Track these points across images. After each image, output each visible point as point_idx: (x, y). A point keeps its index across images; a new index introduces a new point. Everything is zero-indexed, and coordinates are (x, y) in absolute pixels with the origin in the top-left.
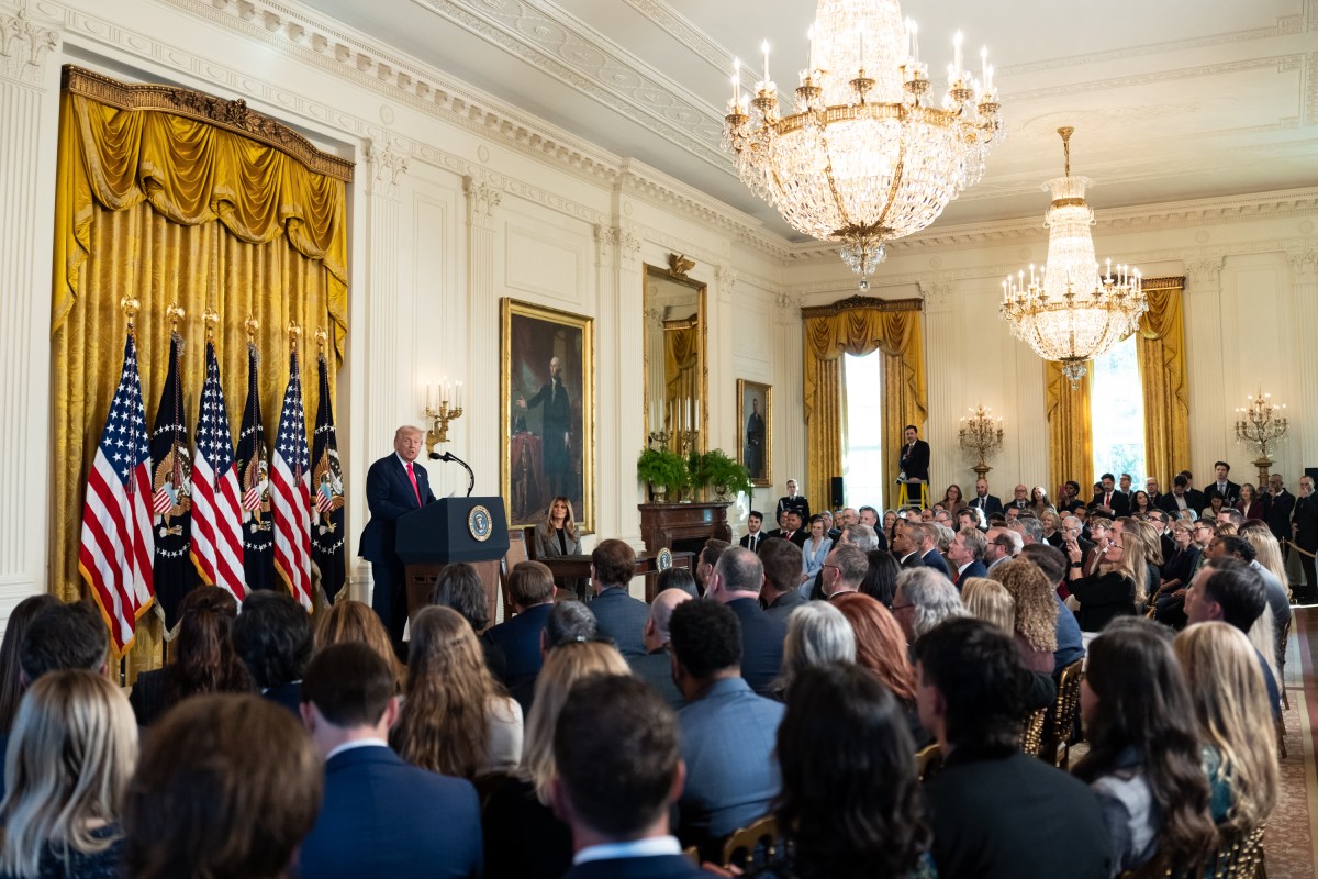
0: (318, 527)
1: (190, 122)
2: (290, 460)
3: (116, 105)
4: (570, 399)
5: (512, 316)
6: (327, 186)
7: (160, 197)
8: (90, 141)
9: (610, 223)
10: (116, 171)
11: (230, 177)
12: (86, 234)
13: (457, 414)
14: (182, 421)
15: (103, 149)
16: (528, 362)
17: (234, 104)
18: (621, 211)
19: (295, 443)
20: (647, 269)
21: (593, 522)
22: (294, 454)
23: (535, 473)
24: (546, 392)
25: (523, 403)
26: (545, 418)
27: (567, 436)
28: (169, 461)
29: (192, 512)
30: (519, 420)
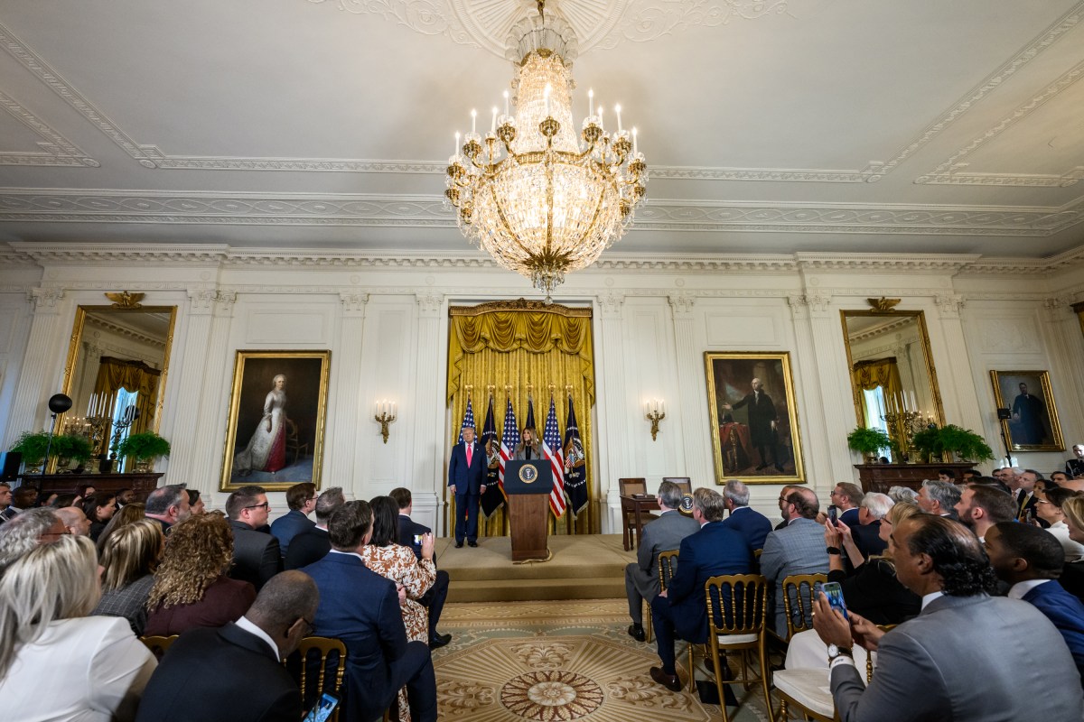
0: (568, 475)
1: (505, 313)
2: (550, 444)
3: (473, 315)
4: (774, 402)
5: (714, 360)
6: (577, 322)
7: (491, 344)
8: (459, 331)
9: (801, 293)
10: (471, 338)
11: (523, 329)
12: (460, 364)
13: (663, 416)
14: (494, 429)
15: (465, 332)
16: (730, 384)
17: (519, 300)
18: (808, 285)
19: (553, 436)
20: (845, 314)
21: (805, 476)
22: (552, 441)
23: (744, 445)
24: (750, 399)
25: (728, 407)
26: (750, 414)
27: (773, 423)
28: (487, 446)
29: (499, 467)
30: (726, 417)
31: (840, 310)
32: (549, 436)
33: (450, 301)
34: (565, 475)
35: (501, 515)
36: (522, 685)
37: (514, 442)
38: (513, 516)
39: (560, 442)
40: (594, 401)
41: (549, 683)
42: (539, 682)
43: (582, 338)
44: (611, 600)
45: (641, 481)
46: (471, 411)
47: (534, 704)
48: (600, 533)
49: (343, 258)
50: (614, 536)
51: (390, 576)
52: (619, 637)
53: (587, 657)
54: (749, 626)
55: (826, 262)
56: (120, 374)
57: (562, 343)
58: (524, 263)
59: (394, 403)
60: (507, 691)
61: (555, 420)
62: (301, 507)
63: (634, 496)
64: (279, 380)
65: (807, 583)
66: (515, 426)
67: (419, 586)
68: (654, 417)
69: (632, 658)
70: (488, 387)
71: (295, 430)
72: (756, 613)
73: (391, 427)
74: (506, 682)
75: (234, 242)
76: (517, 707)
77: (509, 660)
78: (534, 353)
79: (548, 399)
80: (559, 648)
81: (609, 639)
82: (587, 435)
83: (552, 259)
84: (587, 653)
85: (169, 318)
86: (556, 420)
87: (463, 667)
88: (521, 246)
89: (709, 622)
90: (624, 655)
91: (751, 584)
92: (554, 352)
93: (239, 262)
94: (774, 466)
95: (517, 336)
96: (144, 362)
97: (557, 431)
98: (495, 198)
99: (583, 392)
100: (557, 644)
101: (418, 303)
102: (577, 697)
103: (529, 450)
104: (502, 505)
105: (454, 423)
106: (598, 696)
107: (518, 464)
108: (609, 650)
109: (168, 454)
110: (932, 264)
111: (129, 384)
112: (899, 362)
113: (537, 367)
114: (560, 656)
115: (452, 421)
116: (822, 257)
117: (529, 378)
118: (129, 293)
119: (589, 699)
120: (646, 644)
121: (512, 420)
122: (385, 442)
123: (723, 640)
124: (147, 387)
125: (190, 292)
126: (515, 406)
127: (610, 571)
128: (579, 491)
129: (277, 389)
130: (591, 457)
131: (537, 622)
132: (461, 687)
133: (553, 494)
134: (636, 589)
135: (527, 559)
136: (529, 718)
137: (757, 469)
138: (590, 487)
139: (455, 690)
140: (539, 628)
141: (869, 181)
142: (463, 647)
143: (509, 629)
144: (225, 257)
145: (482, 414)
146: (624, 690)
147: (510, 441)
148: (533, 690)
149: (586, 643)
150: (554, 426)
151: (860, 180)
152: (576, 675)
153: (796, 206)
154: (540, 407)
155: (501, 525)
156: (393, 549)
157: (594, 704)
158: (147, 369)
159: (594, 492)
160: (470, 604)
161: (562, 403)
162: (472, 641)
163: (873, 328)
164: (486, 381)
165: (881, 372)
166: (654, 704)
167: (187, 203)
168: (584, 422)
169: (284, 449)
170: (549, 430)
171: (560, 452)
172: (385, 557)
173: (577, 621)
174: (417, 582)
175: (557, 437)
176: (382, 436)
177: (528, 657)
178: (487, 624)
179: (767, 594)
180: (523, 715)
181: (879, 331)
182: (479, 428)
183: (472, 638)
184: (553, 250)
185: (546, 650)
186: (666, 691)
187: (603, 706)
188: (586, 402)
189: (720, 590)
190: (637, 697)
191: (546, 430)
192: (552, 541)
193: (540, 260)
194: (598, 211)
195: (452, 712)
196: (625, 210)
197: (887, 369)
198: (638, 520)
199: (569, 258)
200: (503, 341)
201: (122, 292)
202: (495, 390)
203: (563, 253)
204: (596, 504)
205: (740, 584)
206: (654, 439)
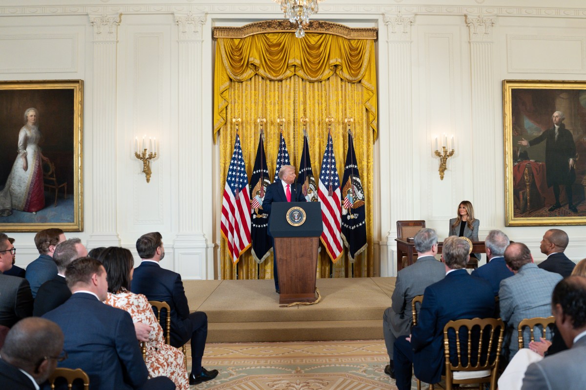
0: (346, 216)
1: (277, 34)
2: (326, 183)
3: (240, 37)
5: (513, 90)
6: (360, 44)
7: (261, 71)
8: (224, 56)
10: (239, 65)
11: (297, 53)
12: (226, 94)
13: (452, 154)
14: (266, 168)
15: (231, 58)
16: (530, 117)
19: (330, 175)
22: (329, 181)
23: (538, 185)
24: (549, 134)
25: (525, 143)
26: (548, 150)
27: (571, 161)
28: (258, 186)
30: (521, 153)
32: (326, 174)
33: (214, 20)
34: (342, 216)
39: (338, 181)
40: (376, 134)
43: (365, 64)
44: (375, 341)
45: (421, 223)
46: (239, 148)
50: (389, 279)
52: (375, 374)
54: (482, 364)
57: (342, 69)
59: (155, 138)
61: (332, 158)
63: (408, 240)
64: (31, 113)
68: (442, 154)
70: (259, 120)
71: (52, 168)
72: (490, 353)
73: (153, 164)
78: (310, 82)
79: (326, 133)
80: (314, 384)
81: (365, 376)
82: (368, 174)
86: (334, 158)
89: (445, 361)
91: (488, 328)
92: (333, 80)
94: (567, 206)
95: (291, 61)
97: (335, 170)
99: (365, 125)
101: (177, 23)
105: (222, 161)
107: (285, 207)
113: (314, 97)
115: (220, 158)
117: (305, 110)
121: (285, 157)
122: (148, 180)
123: (458, 376)
126: (289, 142)
128: (357, 233)
129: (30, 124)
130: (371, 197)
131: (298, 361)
135: (295, 302)
137: (549, 210)
138: (369, 230)
140: (298, 367)
142: (222, 382)
143: (268, 367)
145: (252, 150)
149: (341, 379)
150: (332, 163)
154: (317, 142)
156: (127, 297)
159: (374, 234)
160: (234, 344)
161: (341, 138)
162: (231, 377)
164: (256, 113)
168: (365, 159)
169: (43, 188)
170: (326, 169)
171: (338, 192)
173: (338, 360)
175: (335, 175)
176: (144, 175)
178: (247, 362)
182: (249, 166)
183: (231, 375)
185: (301, 385)
188: (368, 137)
189: (457, 332)
191: (323, 168)
192: (321, 283)
202: (266, 124)
204: (376, 246)
205: (476, 328)
206: (442, 178)
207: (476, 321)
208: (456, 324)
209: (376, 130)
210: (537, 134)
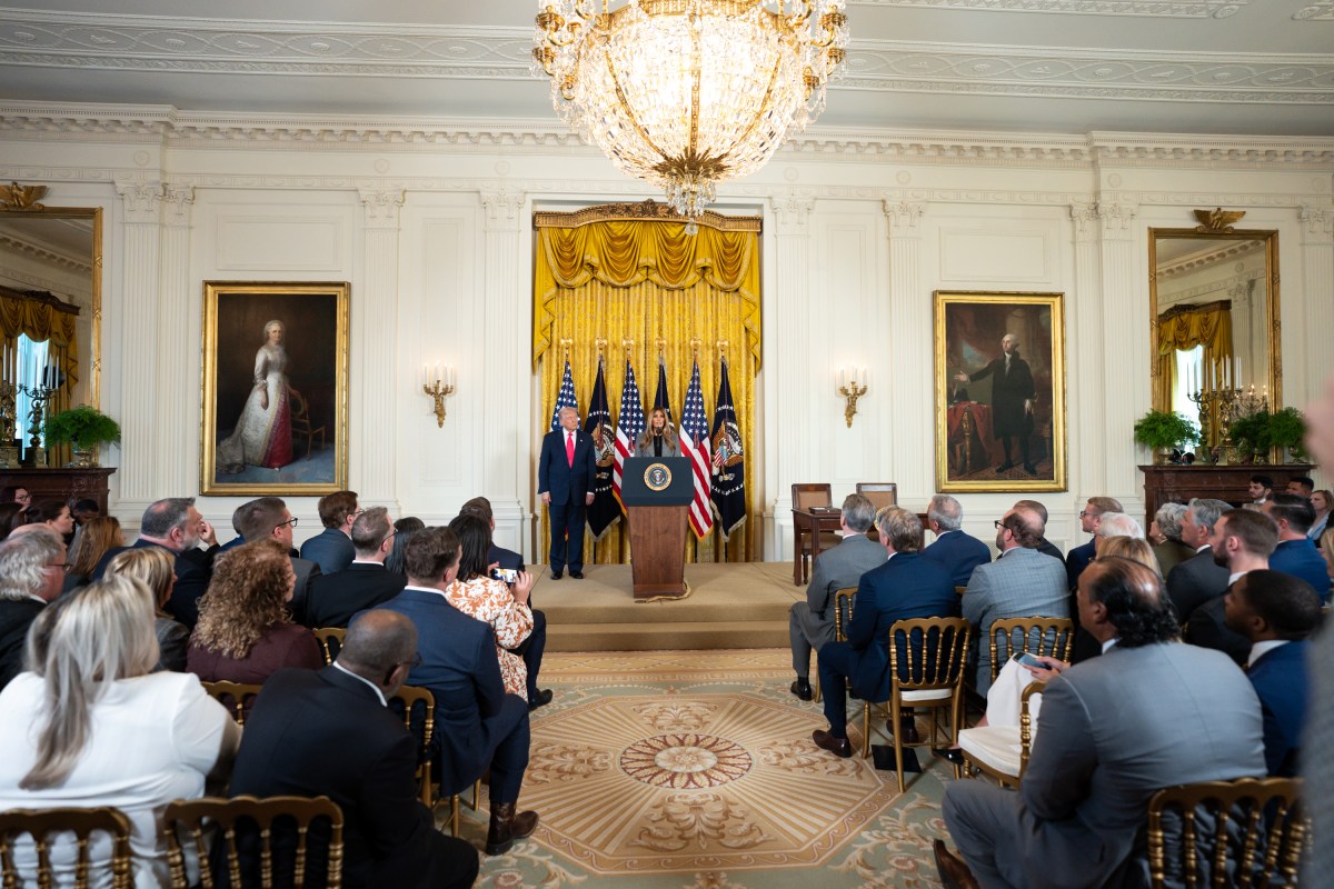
0: (717, 477)
1: (624, 223)
2: (691, 431)
3: (571, 226)
4: (1033, 370)
5: (947, 305)
6: (738, 239)
7: (601, 274)
8: (549, 252)
9: (1092, 200)
10: (570, 265)
11: (651, 250)
12: (551, 305)
13: (863, 392)
14: (606, 408)
15: (559, 255)
16: (971, 342)
17: (645, 203)
18: (1104, 186)
19: (695, 419)
20: (1157, 234)
21: (1066, 481)
22: (694, 427)
23: (982, 437)
24: (997, 365)
25: (963, 377)
26: (996, 388)
27: (1028, 403)
28: (595, 433)
29: (615, 465)
30: (958, 393)
31: (1149, 228)
32: (689, 419)
33: (535, 202)
34: (712, 477)
35: (617, 534)
36: (648, 750)
37: (637, 427)
38: (635, 536)
39: (707, 428)
40: (759, 363)
41: (683, 748)
42: (670, 746)
43: (745, 266)
44: (769, 650)
45: (825, 488)
46: (570, 381)
47: (662, 771)
48: (762, 560)
49: (361, 129)
50: (781, 565)
51: (479, 616)
52: (779, 695)
53: (733, 719)
54: (941, 680)
55: (1137, 149)
56: (16, 312)
57: (712, 273)
58: (656, 168)
59: (451, 366)
60: (628, 756)
61: (700, 395)
62: (340, 524)
63: (812, 511)
64: (273, 328)
65: (1021, 628)
66: (638, 403)
67: (516, 631)
68: (851, 392)
69: (793, 720)
70: (597, 342)
71: (304, 406)
72: (952, 665)
73: (449, 403)
74: (627, 746)
75: (184, 103)
76: (641, 773)
77: (629, 721)
78: (668, 289)
79: (689, 362)
80: (697, 708)
81: (765, 698)
82: (748, 418)
83: (699, 164)
84: (734, 714)
85: (91, 226)
86: (701, 396)
87: (570, 729)
88: (651, 144)
89: (891, 675)
90: (784, 716)
91: (950, 630)
92: (700, 287)
93: (193, 135)
94: (1022, 466)
95: (643, 261)
96: (53, 294)
97: (702, 412)
98: (611, 68)
99: (744, 351)
100: (695, 704)
101: (484, 205)
102: (718, 763)
103: (658, 442)
104: (618, 519)
105: (545, 398)
106: (745, 762)
107: (643, 463)
108: (764, 710)
109: (118, 439)
110: (1305, 153)
111: (32, 329)
112: (1235, 307)
113: (673, 311)
114: (697, 717)
115: (541, 394)
116: (1130, 139)
117: (660, 329)
118: (21, 185)
119: (733, 765)
120: (813, 704)
121: (633, 394)
122: (441, 424)
123: (907, 696)
124: (62, 334)
125: (121, 186)
126: (638, 373)
127: (770, 613)
128: (732, 501)
129: (272, 343)
130: (752, 451)
131: (669, 677)
132: (569, 751)
133: (694, 506)
134: (802, 635)
135: (654, 595)
136: (657, 785)
137: (997, 471)
138: (749, 496)
139: (562, 755)
140: (672, 684)
141: (1219, 15)
142: (569, 706)
143: (629, 686)
144: (169, 126)
145: (587, 383)
146: (780, 756)
147: (631, 426)
148: (660, 755)
149: (733, 703)
150: (698, 403)
151: (1203, 14)
152: (718, 739)
153: (1096, 56)
154: (677, 373)
155: (617, 548)
156: (482, 584)
157: (739, 770)
158: (58, 305)
159: (756, 502)
160: (575, 654)
161: (711, 368)
162: (580, 700)
163: (1194, 257)
164: (594, 331)
165: (1205, 323)
166: (816, 770)
167: (100, 34)
168: (744, 398)
169: (290, 434)
170: (690, 411)
171: (706, 443)
172: (472, 593)
173: (723, 676)
174: (514, 625)
175: (702, 420)
176: (436, 416)
177: (656, 718)
178: (599, 679)
179: (970, 641)
180: (649, 782)
181: (1200, 262)
182: (583, 406)
183: (580, 696)
184: (700, 151)
185: (679, 710)
186: (831, 757)
187: (751, 772)
188: (748, 367)
189: (908, 636)
190: (795, 763)
191: (686, 410)
192: (690, 571)
193: (680, 165)
194: (769, 91)
195: (560, 778)
196: (812, 82)
197: (1215, 320)
198: (815, 542)
199: (724, 162)
200: (619, 266)
201: (9, 184)
202: (606, 347)
203: (716, 156)
204: (758, 519)
205: (935, 629)
206: (849, 425)
207: (935, 620)
208: (907, 625)
209: (759, 357)
210: (980, 366)
